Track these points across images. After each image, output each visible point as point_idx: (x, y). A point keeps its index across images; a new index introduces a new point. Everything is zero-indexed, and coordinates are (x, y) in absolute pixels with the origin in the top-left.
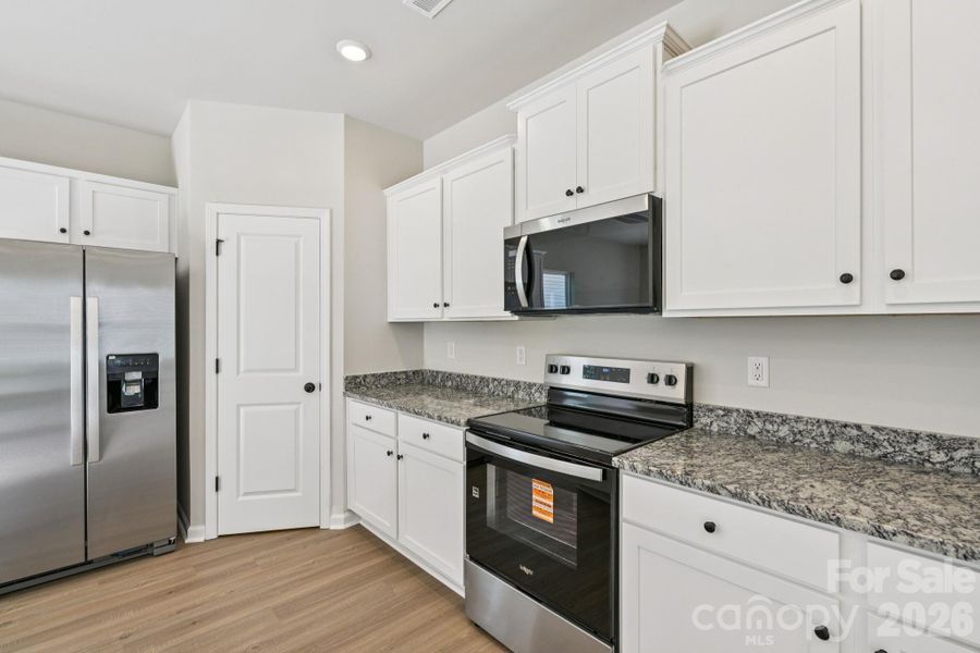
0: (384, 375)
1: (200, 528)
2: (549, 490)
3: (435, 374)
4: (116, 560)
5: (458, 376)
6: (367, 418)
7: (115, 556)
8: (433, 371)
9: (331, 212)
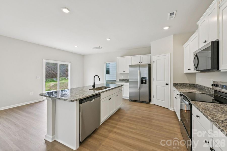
2: (186, 106)
6: (174, 91)
7: (142, 101)
8: (196, 84)
9: (171, 53)
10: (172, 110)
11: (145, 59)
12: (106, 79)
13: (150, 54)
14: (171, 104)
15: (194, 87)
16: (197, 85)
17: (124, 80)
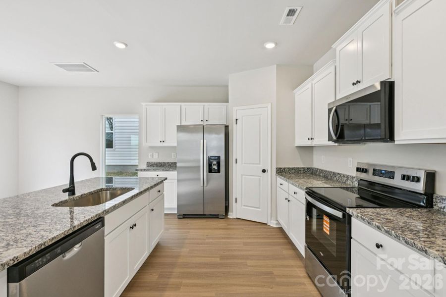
0: (293, 169)
1: (232, 214)
2: (328, 220)
3: (317, 169)
4: (211, 216)
5: (325, 171)
6: (281, 184)
7: (210, 215)
8: (315, 169)
9: (272, 104)
10: (275, 226)
11: (214, 113)
12: (107, 164)
13: (228, 102)
14: (271, 213)
15: (312, 173)
16: (318, 169)
17: (159, 163)
